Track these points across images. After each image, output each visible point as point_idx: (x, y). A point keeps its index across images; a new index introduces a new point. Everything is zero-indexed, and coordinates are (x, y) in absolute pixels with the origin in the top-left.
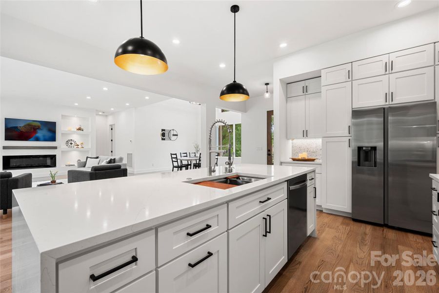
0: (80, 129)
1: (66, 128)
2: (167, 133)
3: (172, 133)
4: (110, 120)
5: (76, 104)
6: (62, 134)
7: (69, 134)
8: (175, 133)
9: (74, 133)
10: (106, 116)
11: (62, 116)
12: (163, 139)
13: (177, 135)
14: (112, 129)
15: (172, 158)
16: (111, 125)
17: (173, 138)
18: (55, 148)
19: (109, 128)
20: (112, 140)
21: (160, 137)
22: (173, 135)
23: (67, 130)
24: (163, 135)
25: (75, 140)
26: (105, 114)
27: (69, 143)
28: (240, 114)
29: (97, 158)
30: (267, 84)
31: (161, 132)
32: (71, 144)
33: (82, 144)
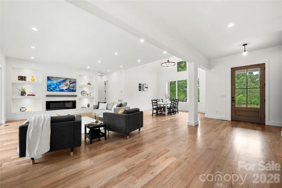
0: (89, 84)
1: (82, 83)
2: (142, 86)
3: (145, 86)
4: (105, 79)
5: (88, 67)
6: (79, 87)
7: (83, 87)
8: (146, 86)
9: (85, 86)
10: (102, 76)
11: (79, 75)
12: (140, 90)
13: (147, 88)
14: (105, 84)
15: (152, 103)
16: (105, 82)
17: (145, 89)
18: (76, 96)
19: (103, 84)
20: (105, 91)
21: (138, 89)
22: (146, 87)
23: (82, 84)
24: (140, 87)
25: (86, 91)
26: (102, 74)
27: (83, 93)
28: (205, 71)
29: (105, 103)
30: (245, 45)
31: (138, 86)
32: (84, 93)
33: (90, 93)
